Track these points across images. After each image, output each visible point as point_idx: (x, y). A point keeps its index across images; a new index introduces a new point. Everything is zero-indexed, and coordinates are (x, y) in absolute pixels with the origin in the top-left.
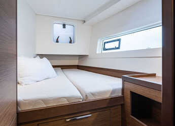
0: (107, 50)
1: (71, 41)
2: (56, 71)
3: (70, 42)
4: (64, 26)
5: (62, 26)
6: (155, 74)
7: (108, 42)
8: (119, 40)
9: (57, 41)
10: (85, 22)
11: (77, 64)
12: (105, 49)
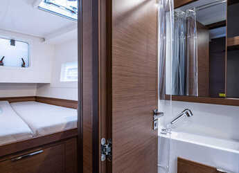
1: (24, 64)
4: (13, 42)
5: (9, 42)
10: (44, 40)
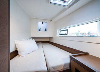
0: (61, 35)
2: (38, 47)
3: (45, 31)
4: (43, 23)
5: (42, 23)
6: (88, 53)
7: (62, 31)
8: (67, 30)
9: (40, 31)
10: (51, 21)
11: (48, 41)
12: (60, 34)
